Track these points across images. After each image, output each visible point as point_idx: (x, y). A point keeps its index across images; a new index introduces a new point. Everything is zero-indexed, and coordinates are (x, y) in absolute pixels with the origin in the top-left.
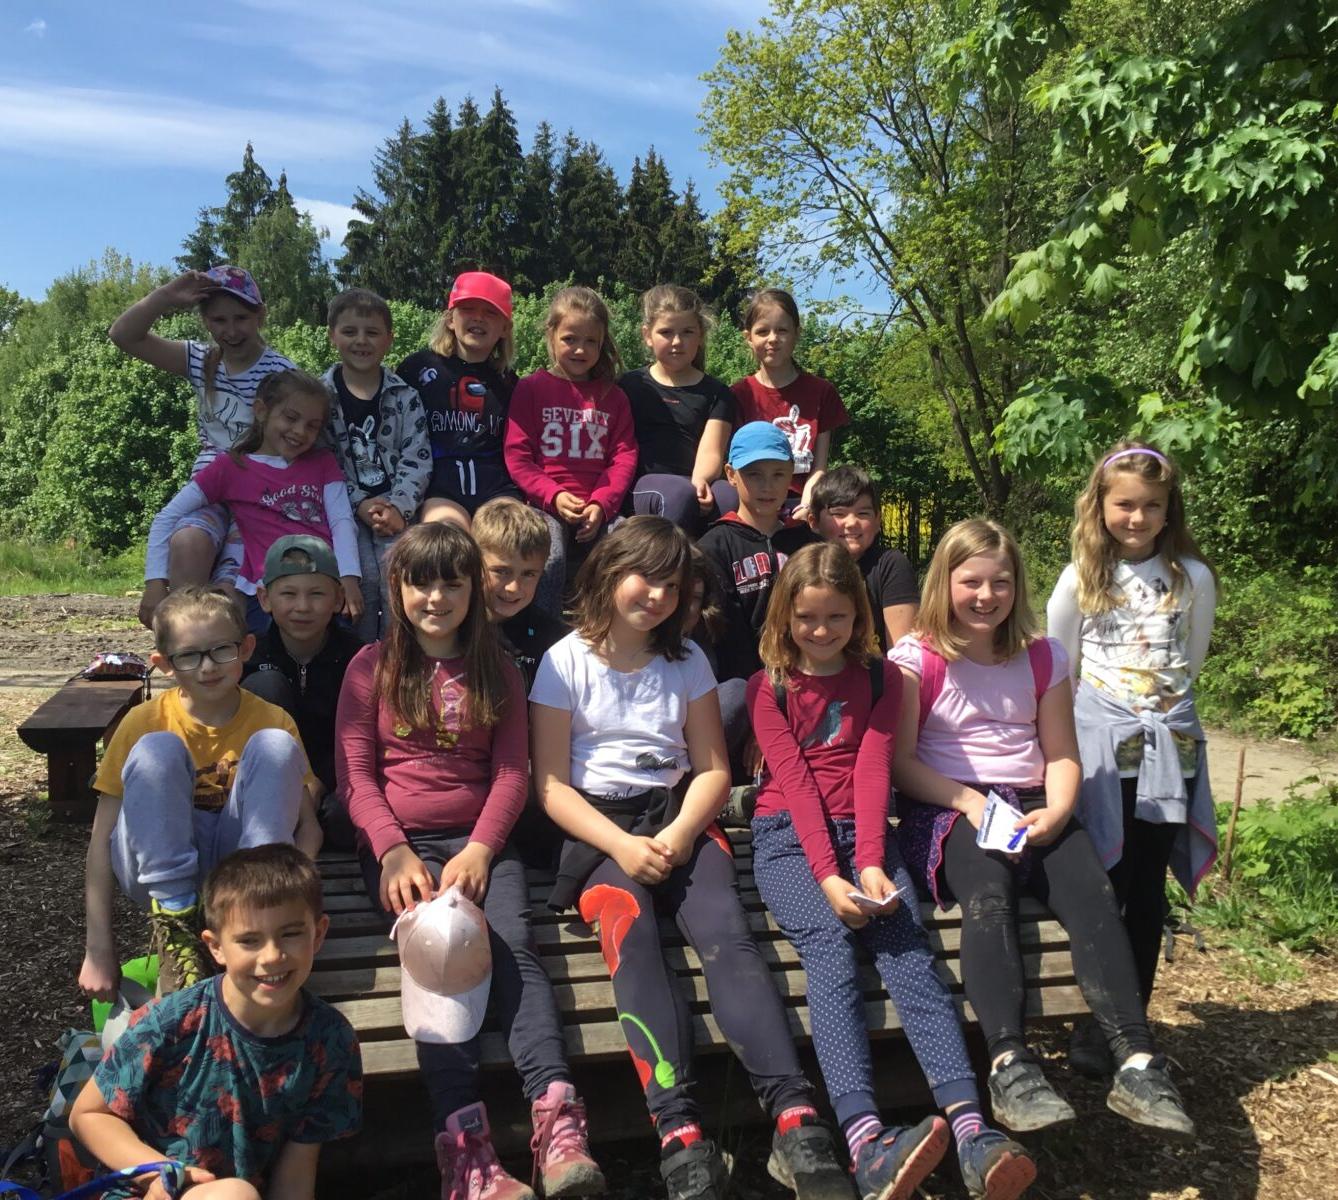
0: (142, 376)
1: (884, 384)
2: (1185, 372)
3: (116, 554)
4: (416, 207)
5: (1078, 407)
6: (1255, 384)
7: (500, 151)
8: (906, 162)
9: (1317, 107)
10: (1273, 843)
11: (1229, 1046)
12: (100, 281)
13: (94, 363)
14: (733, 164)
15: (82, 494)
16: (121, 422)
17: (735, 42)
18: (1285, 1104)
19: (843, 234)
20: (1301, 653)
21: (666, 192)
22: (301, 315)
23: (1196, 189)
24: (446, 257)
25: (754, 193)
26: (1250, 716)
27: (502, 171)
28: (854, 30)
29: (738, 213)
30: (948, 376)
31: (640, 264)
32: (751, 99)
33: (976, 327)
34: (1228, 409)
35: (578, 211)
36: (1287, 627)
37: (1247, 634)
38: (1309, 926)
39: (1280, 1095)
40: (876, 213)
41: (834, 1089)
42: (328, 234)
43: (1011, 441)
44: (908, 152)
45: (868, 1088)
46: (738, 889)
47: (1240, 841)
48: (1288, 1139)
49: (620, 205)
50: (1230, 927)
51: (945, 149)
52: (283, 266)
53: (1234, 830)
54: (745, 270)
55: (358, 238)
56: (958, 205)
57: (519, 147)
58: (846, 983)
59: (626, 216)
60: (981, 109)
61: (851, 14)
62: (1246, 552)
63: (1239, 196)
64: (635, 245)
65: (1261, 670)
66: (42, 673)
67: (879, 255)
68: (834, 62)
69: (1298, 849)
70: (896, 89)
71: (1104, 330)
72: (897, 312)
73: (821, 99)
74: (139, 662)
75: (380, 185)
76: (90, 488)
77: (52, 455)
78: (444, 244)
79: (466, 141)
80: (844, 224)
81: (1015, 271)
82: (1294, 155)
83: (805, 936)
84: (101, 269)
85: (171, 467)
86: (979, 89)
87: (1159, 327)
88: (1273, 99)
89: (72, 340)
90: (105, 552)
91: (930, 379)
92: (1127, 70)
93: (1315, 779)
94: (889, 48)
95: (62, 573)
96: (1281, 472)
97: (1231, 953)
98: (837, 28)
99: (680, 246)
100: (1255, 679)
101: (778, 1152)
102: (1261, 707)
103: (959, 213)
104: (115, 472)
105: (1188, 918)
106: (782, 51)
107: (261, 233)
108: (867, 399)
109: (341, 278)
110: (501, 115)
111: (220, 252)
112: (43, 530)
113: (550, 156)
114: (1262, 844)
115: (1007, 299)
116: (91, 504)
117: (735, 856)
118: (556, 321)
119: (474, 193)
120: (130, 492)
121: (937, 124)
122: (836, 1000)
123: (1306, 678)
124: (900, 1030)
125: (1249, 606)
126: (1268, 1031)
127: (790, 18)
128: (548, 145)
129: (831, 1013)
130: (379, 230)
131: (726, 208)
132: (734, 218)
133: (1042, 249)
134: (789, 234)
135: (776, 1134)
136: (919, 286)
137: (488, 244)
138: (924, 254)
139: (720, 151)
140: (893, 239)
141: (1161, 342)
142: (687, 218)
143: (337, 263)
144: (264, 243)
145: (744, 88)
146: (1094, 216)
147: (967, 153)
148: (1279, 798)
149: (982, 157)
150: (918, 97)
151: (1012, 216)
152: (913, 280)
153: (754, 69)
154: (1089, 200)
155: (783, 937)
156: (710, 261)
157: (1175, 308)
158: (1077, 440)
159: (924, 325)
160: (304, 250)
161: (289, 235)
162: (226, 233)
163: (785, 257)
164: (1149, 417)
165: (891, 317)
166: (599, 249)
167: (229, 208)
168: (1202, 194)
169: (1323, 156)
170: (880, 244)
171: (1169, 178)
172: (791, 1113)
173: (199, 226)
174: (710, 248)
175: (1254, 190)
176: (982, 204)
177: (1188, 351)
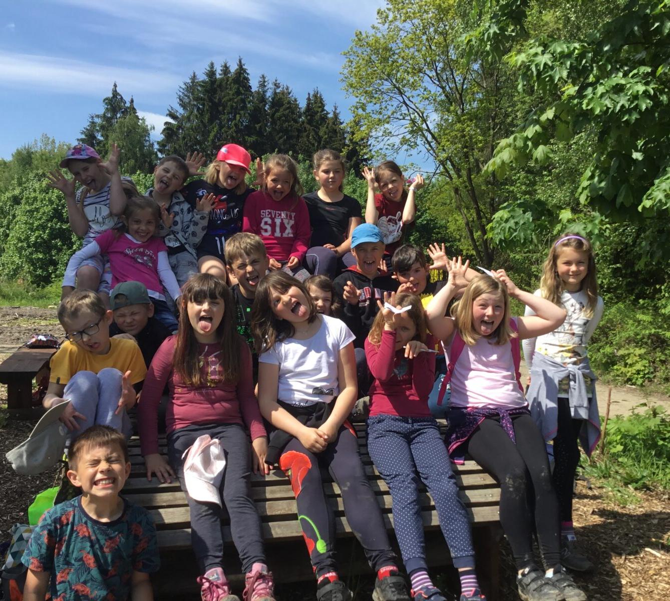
0: (59, 198)
1: (431, 207)
2: (582, 199)
3: (43, 287)
4: (199, 116)
5: (529, 215)
6: (618, 205)
7: (241, 89)
8: (443, 97)
9: (649, 70)
10: (624, 436)
11: (604, 537)
12: (39, 150)
13: (35, 191)
14: (357, 97)
15: (27, 257)
16: (48, 221)
17: (359, 36)
18: (633, 566)
19: (412, 132)
20: (637, 343)
21: (323, 110)
22: (140, 168)
23: (589, 107)
24: (213, 141)
25: (367, 111)
26: (612, 374)
27: (242, 99)
28: (418, 31)
29: (359, 121)
30: (463, 203)
31: (310, 146)
32: (367, 65)
33: (477, 180)
34: (603, 218)
35: (279, 119)
36: (631, 329)
37: (610, 333)
38: (643, 477)
39: (630, 562)
40: (428, 123)
41: (405, 557)
42: (154, 128)
43: (496, 232)
44: (444, 92)
45: (422, 556)
46: (360, 454)
47: (609, 435)
48: (634, 584)
49: (300, 117)
50: (604, 477)
51: (462, 91)
52: (131, 144)
53: (606, 429)
54: (363, 150)
55: (169, 131)
56: (468, 119)
57: (250, 87)
58: (412, 502)
59: (303, 122)
60: (480, 72)
61: (417, 23)
62: (610, 292)
63: (610, 111)
64: (308, 136)
65: (617, 350)
66: (5, 346)
67: (429, 143)
68: (408, 47)
69: (638, 440)
70: (439, 61)
71: (540, 182)
72: (438, 171)
73: (401, 66)
74: (55, 339)
75: (180, 104)
76: (31, 254)
77: (13, 237)
78: (212, 135)
79: (224, 83)
80: (412, 127)
81: (498, 148)
82: (638, 91)
83: (392, 478)
84: (39, 144)
85: (73, 244)
86: (480, 62)
87: (567, 180)
88: (627, 65)
89: (24, 180)
90: (38, 286)
91: (454, 205)
92: (555, 48)
93: (645, 405)
94: (435, 41)
95: (17, 295)
96: (628, 253)
97: (604, 490)
98: (410, 30)
99: (330, 137)
100: (614, 356)
101: (378, 589)
102: (617, 370)
103: (469, 123)
104: (44, 246)
105: (583, 473)
106: (382, 41)
107: (120, 127)
108: (422, 214)
109: (160, 151)
110: (241, 70)
111: (99, 137)
112: (7, 275)
113: (266, 91)
114: (619, 437)
115: (494, 162)
116: (32, 262)
117: (358, 438)
118: (268, 171)
119: (228, 109)
120: (51, 256)
121: (458, 78)
122: (406, 511)
123: (640, 355)
124: (439, 526)
125: (612, 319)
126: (623, 529)
127: (387, 25)
128: (265, 86)
129: (404, 517)
130: (179, 127)
131: (353, 119)
132: (357, 123)
133: (512, 137)
134: (385, 132)
135: (377, 579)
136: (449, 158)
137: (234, 135)
138: (451, 143)
139: (351, 90)
140: (436, 135)
141: (569, 188)
142: (334, 123)
143: (158, 143)
144: (122, 132)
145: (363, 59)
146: (537, 122)
147: (473, 94)
148: (627, 414)
149: (480, 95)
150: (450, 65)
151: (495, 125)
152: (446, 155)
153: (368, 50)
154: (535, 114)
155: (381, 478)
156: (345, 145)
157: (576, 171)
158: (529, 232)
159: (451, 178)
160: (142, 136)
161: (134, 128)
162: (103, 127)
163: (382, 143)
164: (565, 221)
165: (435, 174)
166: (290, 138)
167: (104, 114)
168: (592, 110)
169: (652, 92)
170: (430, 138)
171: (576, 101)
172: (385, 569)
173: (89, 123)
174: (345, 138)
175: (618, 108)
176: (480, 119)
177: (584, 189)
